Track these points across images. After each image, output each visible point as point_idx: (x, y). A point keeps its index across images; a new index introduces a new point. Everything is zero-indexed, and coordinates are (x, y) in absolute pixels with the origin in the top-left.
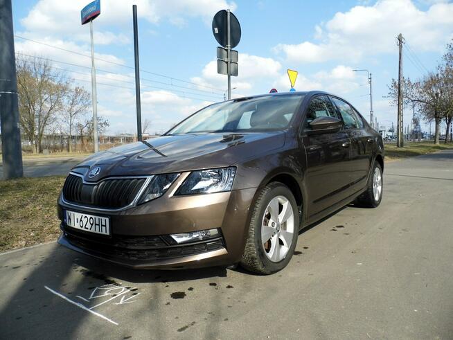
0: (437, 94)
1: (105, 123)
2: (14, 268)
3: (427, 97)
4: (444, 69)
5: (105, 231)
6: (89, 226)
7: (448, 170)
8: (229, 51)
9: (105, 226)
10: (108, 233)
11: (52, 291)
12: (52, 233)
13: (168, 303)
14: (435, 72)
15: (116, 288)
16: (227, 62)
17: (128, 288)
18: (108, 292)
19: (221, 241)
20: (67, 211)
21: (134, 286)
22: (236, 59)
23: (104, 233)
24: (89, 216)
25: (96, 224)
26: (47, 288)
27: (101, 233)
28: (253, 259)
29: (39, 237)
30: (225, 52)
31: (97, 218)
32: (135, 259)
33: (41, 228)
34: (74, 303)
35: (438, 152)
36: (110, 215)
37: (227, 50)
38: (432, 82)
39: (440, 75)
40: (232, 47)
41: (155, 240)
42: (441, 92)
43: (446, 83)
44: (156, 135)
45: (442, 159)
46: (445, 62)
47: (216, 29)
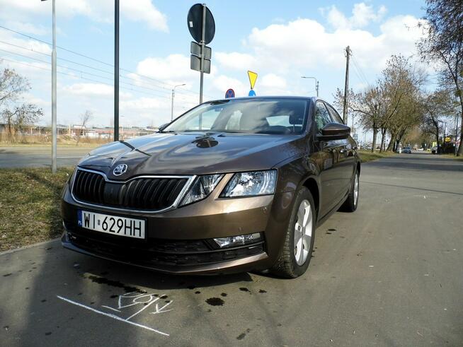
0: (376, 106)
1: (39, 112)
2: (5, 276)
3: (367, 108)
4: (383, 83)
5: (140, 234)
6: (116, 228)
7: (396, 178)
8: (203, 47)
9: (140, 229)
10: (143, 237)
11: (70, 301)
12: (27, 234)
13: (210, 311)
14: (376, 85)
15: (141, 296)
16: (200, 59)
17: (156, 296)
18: (136, 301)
19: (263, 245)
20: (83, 212)
21: (163, 293)
22: (209, 55)
23: (137, 236)
24: (116, 218)
25: (126, 227)
26: (61, 298)
27: (132, 236)
28: (285, 262)
29: (13, 239)
30: (200, 48)
31: (128, 220)
32: (174, 264)
33: (13, 230)
34: (104, 314)
35: (378, 160)
36: (147, 218)
37: (201, 46)
38: (372, 94)
39: (379, 88)
40: (206, 43)
41: (198, 244)
42: (380, 104)
43: (384, 96)
44: (94, 128)
45: (385, 167)
46: (384, 77)
47: (191, 23)
